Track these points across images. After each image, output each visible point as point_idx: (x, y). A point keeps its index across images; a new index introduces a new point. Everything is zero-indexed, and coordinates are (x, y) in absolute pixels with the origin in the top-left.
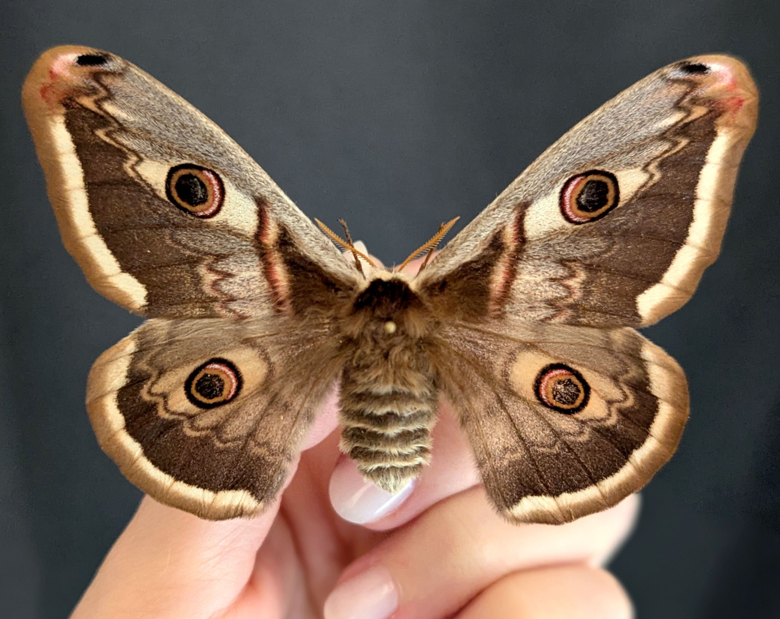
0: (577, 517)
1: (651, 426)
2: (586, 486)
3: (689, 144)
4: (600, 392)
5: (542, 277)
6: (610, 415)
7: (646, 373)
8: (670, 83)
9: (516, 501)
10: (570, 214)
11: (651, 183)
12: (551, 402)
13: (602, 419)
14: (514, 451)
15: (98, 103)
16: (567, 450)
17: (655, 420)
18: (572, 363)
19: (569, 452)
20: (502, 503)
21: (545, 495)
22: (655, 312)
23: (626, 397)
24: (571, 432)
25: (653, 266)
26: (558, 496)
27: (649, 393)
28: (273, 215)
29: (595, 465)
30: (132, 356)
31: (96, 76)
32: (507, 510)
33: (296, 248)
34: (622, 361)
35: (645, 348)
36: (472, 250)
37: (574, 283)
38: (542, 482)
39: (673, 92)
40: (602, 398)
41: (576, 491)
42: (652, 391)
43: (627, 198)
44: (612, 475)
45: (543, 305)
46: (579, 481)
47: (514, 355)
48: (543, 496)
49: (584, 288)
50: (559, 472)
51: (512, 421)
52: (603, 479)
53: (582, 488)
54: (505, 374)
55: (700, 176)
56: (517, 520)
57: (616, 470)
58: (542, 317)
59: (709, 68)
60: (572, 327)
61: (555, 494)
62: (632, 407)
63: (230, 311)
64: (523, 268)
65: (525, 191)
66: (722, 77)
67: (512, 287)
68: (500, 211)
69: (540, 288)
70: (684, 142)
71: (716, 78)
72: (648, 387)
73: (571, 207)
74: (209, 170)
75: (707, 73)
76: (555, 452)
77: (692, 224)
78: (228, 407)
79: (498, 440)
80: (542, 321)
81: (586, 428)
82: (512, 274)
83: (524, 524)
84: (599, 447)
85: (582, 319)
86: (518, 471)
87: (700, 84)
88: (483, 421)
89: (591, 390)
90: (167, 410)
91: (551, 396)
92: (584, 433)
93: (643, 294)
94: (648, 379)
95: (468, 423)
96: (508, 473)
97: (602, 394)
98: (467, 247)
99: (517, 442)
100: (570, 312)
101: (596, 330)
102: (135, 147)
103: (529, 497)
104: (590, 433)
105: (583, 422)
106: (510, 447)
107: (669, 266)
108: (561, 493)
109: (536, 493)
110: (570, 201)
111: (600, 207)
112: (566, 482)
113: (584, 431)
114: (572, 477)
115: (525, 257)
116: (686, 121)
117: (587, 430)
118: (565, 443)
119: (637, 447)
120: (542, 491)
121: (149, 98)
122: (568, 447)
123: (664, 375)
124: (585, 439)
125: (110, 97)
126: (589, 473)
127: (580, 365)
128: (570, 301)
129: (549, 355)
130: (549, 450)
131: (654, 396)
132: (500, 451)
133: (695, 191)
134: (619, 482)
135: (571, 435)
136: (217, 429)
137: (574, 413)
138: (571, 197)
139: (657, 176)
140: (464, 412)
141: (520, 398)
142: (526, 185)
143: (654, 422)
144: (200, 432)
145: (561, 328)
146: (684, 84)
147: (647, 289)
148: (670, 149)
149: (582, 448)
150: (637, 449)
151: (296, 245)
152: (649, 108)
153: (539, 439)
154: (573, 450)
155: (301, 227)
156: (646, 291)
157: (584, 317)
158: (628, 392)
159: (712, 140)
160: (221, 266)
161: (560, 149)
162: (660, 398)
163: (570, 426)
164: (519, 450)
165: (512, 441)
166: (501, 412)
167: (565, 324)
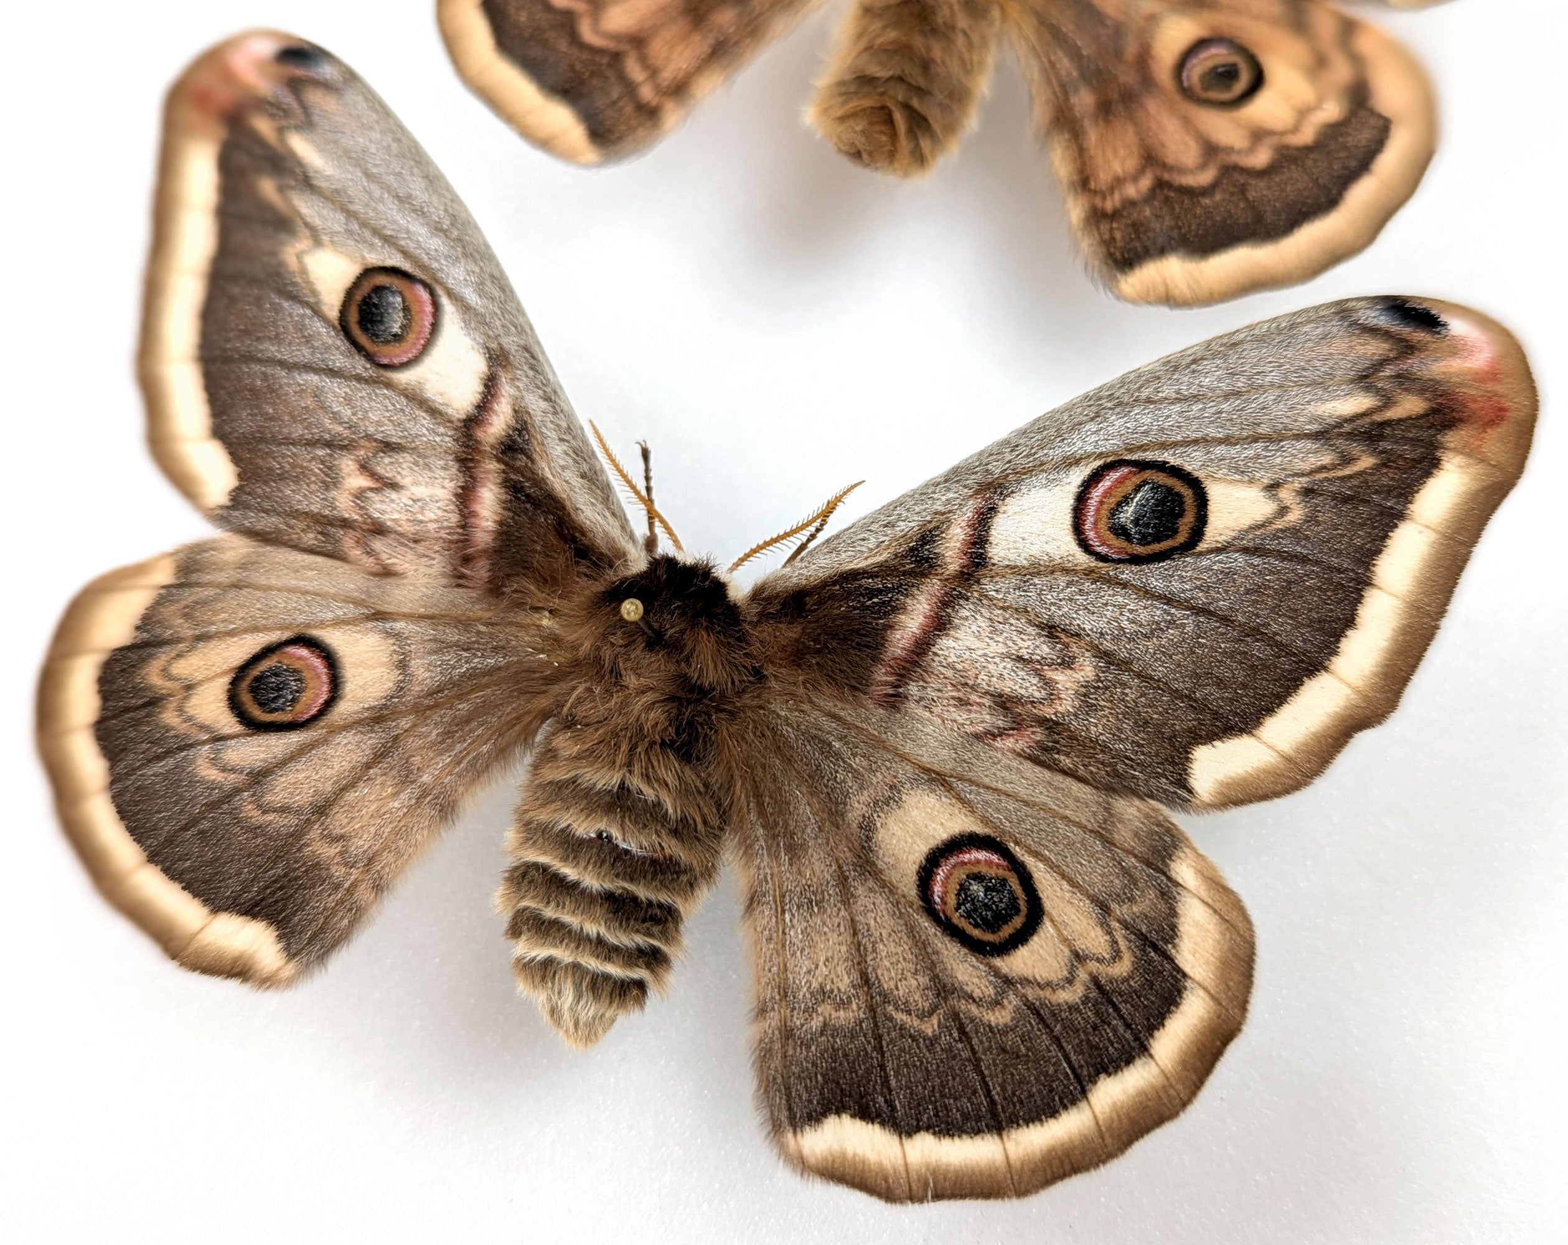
0: (938, 1196)
1: (1157, 1034)
2: (976, 1132)
3: (1376, 468)
4: (1062, 928)
5: (1002, 649)
6: (1070, 981)
7: (1173, 913)
8: (1357, 332)
9: (815, 1117)
10: (1091, 534)
11: (1279, 524)
12: (948, 913)
13: (1049, 984)
14: (843, 1004)
15: (281, 131)
16: (956, 1035)
17: (1168, 1023)
18: (1017, 843)
19: (961, 1040)
20: (784, 1116)
21: (883, 1124)
22: (1225, 791)
23: (1117, 955)
24: (975, 995)
25: (1246, 696)
26: (909, 1135)
27: (1171, 959)
28: (512, 391)
29: (1009, 1088)
30: (163, 591)
31: (295, 85)
32: (790, 1135)
33: (533, 461)
34: (1126, 872)
35: (1182, 855)
36: (871, 550)
37: (1064, 680)
38: (882, 1094)
39: (1361, 350)
40: (1065, 940)
41: (952, 1136)
42: (1178, 956)
43: (1220, 539)
44: (1041, 1121)
45: (987, 701)
46: (966, 1117)
47: (899, 792)
48: (877, 1127)
49: (1085, 695)
50: (927, 1080)
51: (855, 934)
52: (1018, 1125)
53: (967, 1133)
54: (868, 827)
55: (1389, 542)
56: (804, 1166)
57: (1053, 1113)
58: (980, 728)
59: (1444, 325)
60: (1037, 769)
61: (905, 1128)
62: (1126, 980)
63: (370, 553)
64: (966, 618)
65: (1009, 462)
66: (1471, 353)
67: (934, 649)
68: (949, 490)
69: (991, 667)
70: (1366, 462)
71: (1456, 348)
72: (1170, 946)
73: (1095, 523)
74: (426, 285)
75: (1439, 333)
76: (929, 1032)
77: (1349, 633)
78: (295, 738)
79: (813, 967)
80: (977, 736)
81: (1012, 997)
82: (940, 624)
83: (818, 1180)
84: (1028, 1049)
85: (1062, 758)
86: (838, 1049)
87: (1419, 350)
88: (793, 915)
89: (1046, 919)
90: (180, 710)
91: (952, 900)
92: (1003, 1007)
93: (1210, 746)
94: (1173, 927)
95: (760, 908)
96: (813, 1048)
97: (1065, 933)
98: (862, 543)
99: (854, 986)
100: (1039, 734)
101: (1087, 789)
102: (317, 222)
103: (846, 1119)
104: (1017, 1009)
105: (1008, 982)
106: (836, 992)
107: (1280, 705)
108: (918, 1129)
109: (865, 1114)
110: (1098, 510)
111: (1158, 539)
112: (935, 1108)
113: (1005, 1002)
114: (951, 1101)
115: (976, 594)
116: (1378, 418)
117: (1012, 1001)
118: (955, 1016)
119: (1111, 1069)
120: (878, 1115)
121: (370, 141)
122: (962, 1030)
123: (1211, 927)
124: (1001, 1021)
125: (307, 124)
126: (993, 1102)
127: (1036, 855)
128: (1048, 712)
129: (973, 812)
130: (916, 1022)
131: (1179, 970)
132: (812, 993)
133: (1373, 569)
134: (1052, 1142)
135: (974, 1001)
136: (259, 777)
137: (992, 956)
138: (1101, 503)
139: (1295, 515)
140: (760, 883)
141: (883, 884)
142: (1012, 451)
143: (1163, 1025)
144: (225, 775)
145: (1015, 764)
146: (1385, 341)
147: (1220, 739)
148: (1334, 467)
149: (989, 1040)
150: (1109, 1075)
151: (536, 457)
152: (1304, 369)
153: (901, 993)
154: (969, 1040)
155: (557, 425)
156: (1217, 743)
157: (1067, 755)
158: (1123, 944)
159: (1428, 474)
160: (385, 466)
161: (1100, 399)
162: (1190, 978)
163: (976, 980)
164: (854, 1006)
165: (844, 982)
166: (839, 910)
167: (1026, 758)
